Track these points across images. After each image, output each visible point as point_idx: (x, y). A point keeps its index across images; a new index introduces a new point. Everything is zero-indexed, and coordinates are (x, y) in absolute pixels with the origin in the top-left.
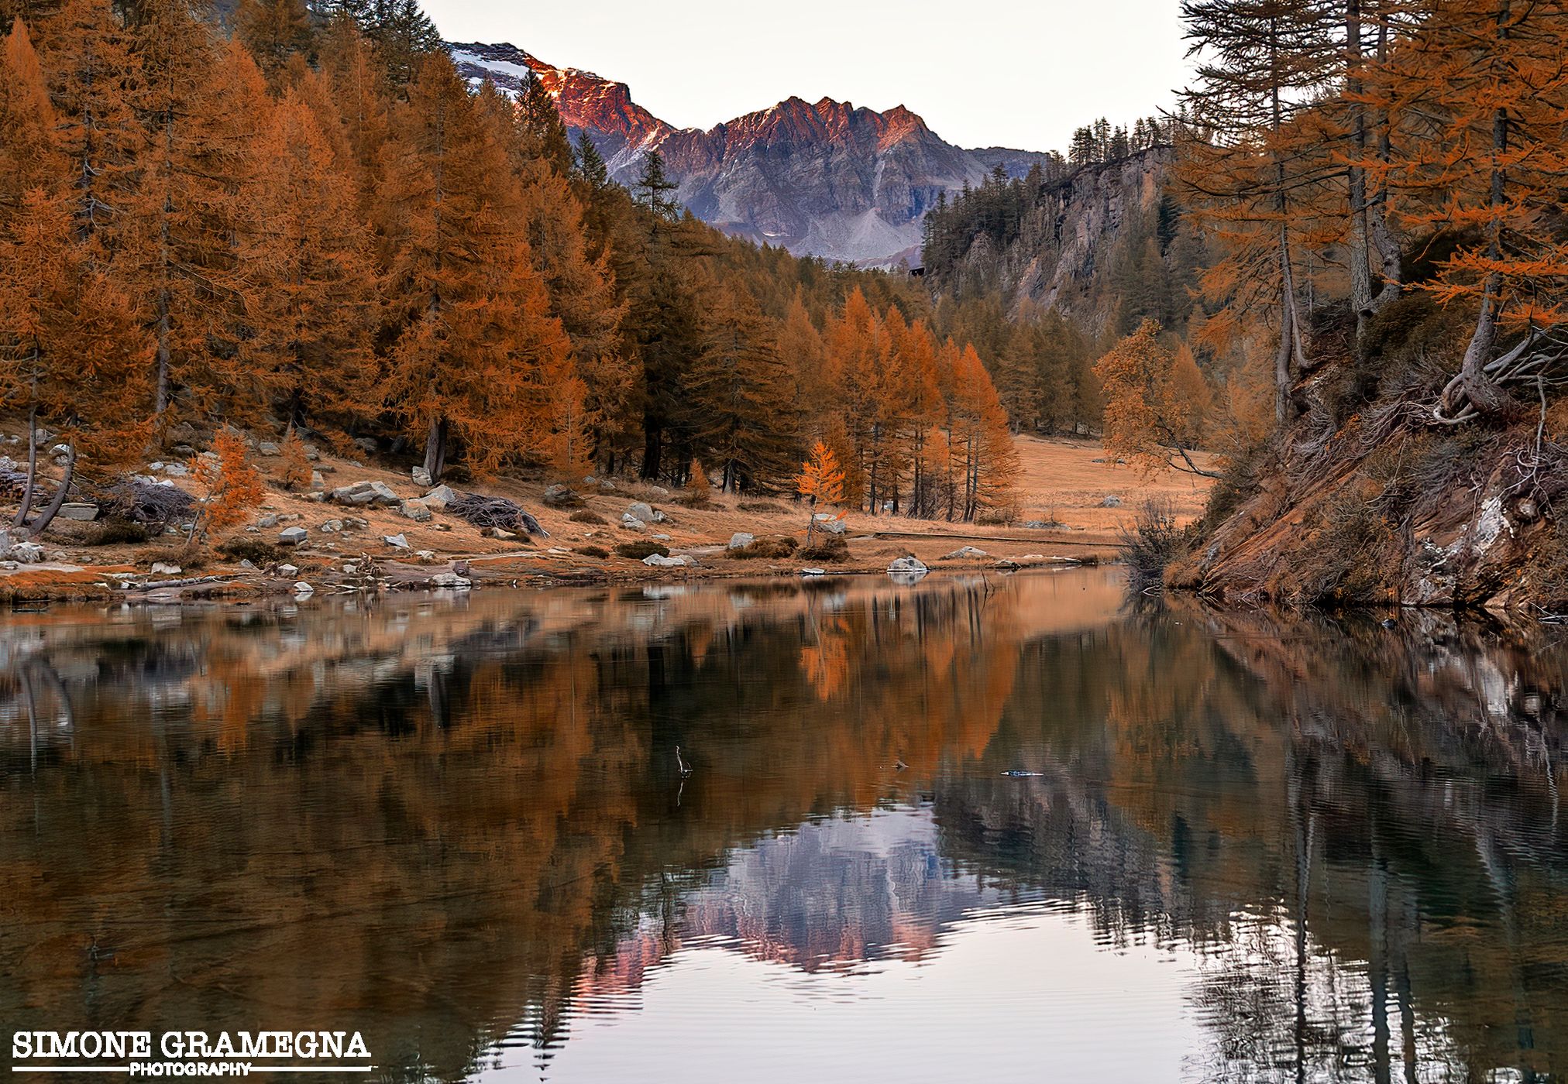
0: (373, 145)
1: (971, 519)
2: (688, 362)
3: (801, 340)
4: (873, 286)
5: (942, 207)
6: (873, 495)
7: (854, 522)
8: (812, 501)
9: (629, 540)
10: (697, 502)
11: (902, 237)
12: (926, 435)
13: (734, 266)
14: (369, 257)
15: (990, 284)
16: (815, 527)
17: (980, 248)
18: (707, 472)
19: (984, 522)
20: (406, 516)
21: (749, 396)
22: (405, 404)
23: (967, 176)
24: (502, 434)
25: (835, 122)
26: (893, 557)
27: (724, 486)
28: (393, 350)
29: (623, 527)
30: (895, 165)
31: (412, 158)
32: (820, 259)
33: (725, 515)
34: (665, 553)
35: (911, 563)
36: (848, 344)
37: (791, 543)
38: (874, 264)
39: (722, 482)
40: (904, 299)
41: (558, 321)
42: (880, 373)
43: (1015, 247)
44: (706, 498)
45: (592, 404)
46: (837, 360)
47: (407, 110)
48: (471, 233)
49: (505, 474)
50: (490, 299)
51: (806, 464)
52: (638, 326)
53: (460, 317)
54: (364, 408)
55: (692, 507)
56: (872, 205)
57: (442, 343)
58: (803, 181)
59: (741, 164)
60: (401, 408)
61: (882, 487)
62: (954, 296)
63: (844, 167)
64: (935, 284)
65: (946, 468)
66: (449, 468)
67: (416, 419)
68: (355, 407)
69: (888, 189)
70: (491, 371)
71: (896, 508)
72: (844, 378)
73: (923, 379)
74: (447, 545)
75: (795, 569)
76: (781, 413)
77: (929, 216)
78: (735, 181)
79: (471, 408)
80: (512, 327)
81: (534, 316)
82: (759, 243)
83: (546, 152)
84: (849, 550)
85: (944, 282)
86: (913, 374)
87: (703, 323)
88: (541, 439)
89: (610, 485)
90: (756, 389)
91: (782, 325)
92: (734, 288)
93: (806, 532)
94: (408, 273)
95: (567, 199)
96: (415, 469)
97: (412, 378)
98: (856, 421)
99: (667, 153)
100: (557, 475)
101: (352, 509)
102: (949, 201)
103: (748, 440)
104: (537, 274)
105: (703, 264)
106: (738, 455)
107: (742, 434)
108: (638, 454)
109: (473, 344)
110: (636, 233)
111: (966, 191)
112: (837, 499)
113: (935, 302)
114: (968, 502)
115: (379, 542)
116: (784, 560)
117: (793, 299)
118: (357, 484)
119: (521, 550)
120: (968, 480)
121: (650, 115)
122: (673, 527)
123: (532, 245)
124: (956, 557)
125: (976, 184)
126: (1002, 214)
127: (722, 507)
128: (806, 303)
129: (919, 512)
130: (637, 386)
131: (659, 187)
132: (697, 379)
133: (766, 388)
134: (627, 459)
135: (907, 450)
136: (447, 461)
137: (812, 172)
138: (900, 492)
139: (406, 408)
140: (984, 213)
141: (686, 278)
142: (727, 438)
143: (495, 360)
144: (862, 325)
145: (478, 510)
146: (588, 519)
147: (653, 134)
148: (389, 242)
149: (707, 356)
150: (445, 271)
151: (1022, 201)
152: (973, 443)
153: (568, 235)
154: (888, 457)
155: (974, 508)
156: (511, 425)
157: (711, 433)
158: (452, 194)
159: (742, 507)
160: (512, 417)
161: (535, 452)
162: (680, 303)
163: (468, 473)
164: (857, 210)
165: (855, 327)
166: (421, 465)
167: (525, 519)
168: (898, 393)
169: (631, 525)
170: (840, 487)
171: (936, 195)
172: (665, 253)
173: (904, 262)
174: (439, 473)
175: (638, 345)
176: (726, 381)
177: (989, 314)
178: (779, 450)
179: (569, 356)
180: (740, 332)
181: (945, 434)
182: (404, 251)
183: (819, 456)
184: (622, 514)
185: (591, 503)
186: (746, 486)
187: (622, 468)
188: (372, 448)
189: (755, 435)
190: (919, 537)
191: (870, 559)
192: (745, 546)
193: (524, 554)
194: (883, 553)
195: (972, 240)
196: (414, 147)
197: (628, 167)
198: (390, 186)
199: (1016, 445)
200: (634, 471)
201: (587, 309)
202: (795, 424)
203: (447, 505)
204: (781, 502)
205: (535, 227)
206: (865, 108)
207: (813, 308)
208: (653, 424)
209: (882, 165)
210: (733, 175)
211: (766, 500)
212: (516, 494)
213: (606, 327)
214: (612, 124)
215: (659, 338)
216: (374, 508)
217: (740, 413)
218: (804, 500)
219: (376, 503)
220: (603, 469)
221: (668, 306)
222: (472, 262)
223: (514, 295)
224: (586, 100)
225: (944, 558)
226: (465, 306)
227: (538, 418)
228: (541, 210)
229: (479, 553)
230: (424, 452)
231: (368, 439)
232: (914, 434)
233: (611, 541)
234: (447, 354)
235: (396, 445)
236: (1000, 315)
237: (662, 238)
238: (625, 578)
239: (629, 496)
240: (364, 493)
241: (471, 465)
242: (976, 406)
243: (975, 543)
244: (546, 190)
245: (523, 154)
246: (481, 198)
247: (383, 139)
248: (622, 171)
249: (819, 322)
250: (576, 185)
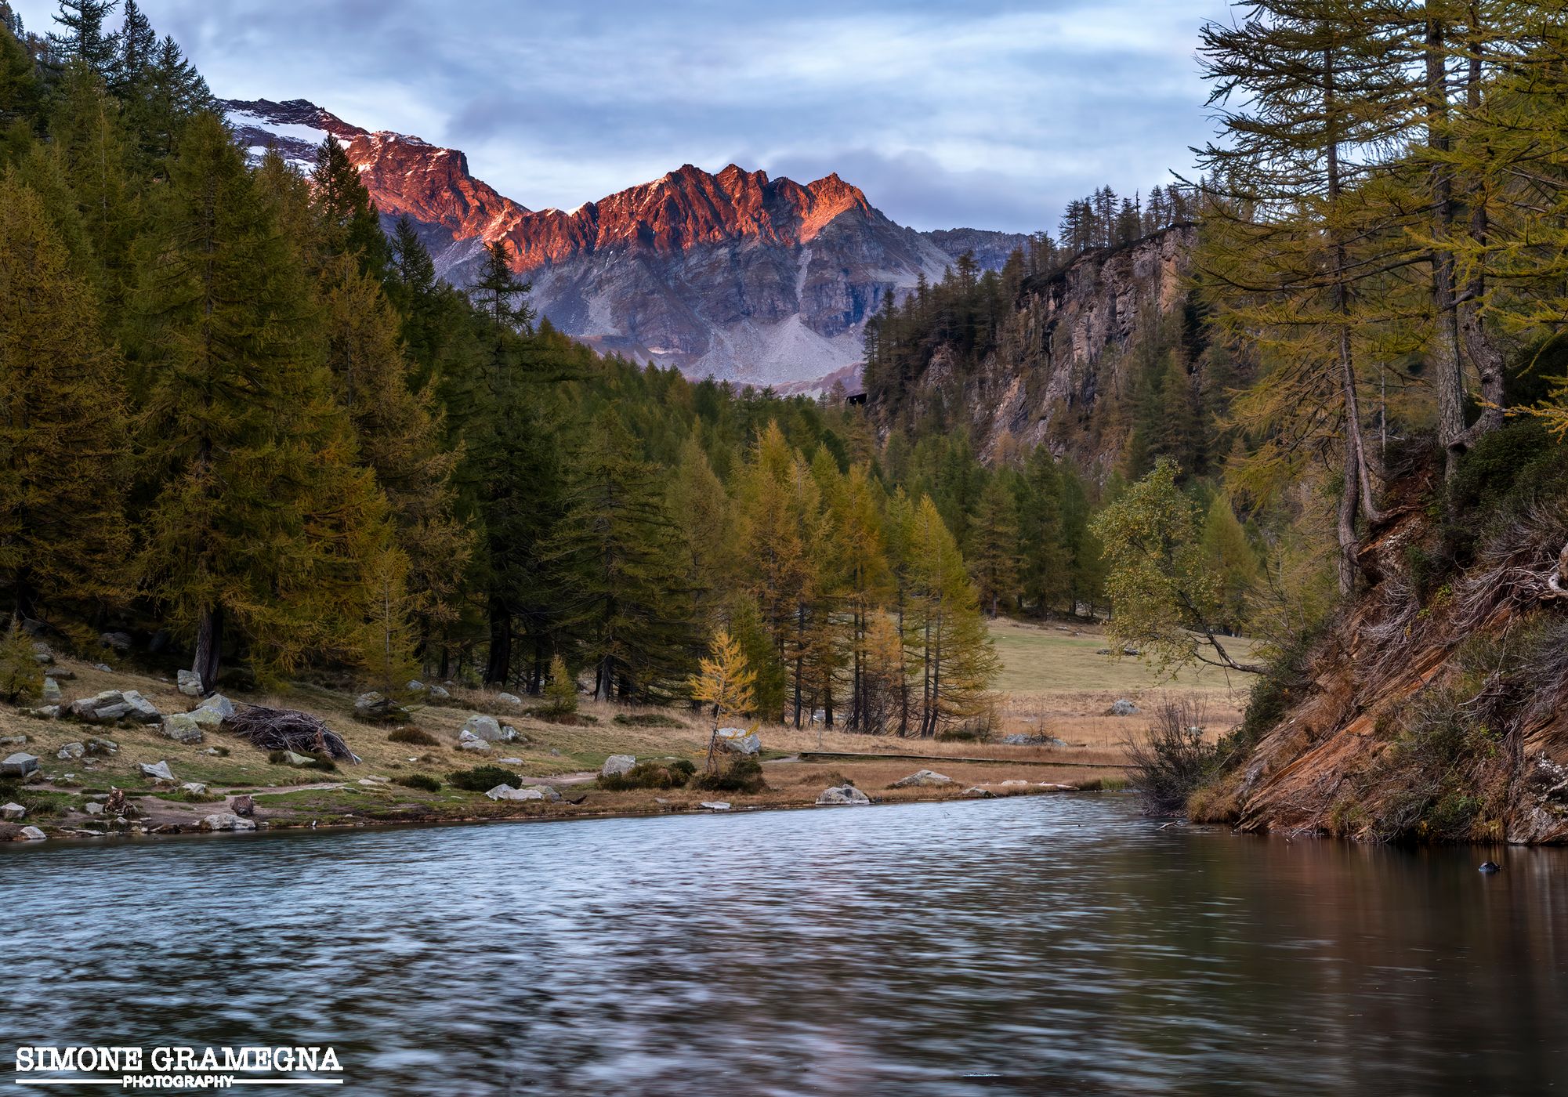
0: (120, 241)
1: (931, 732)
2: (545, 525)
3: (697, 494)
4: (798, 421)
5: (890, 310)
6: (798, 703)
7: (769, 738)
8: (715, 712)
9: (468, 765)
10: (560, 714)
11: (836, 351)
12: (869, 619)
13: (608, 394)
14: (117, 390)
15: (956, 414)
16: (720, 746)
17: (940, 364)
18: (573, 674)
19: (947, 737)
20: (169, 737)
21: (630, 570)
22: (165, 586)
23: (924, 269)
24: (296, 624)
25: (744, 198)
26: (823, 786)
27: (596, 693)
28: (149, 514)
29: (459, 749)
30: (825, 256)
31: (172, 255)
32: (725, 384)
33: (596, 729)
34: (516, 783)
35: (848, 793)
36: (762, 498)
37: (686, 768)
38: (798, 389)
39: (593, 687)
40: (839, 436)
41: (370, 472)
42: (805, 536)
43: (989, 366)
44: (572, 709)
45: (415, 582)
46: (747, 520)
47: (165, 191)
48: (253, 356)
49: (302, 679)
50: (279, 442)
51: (705, 662)
52: (478, 477)
53: (239, 468)
54: (113, 592)
55: (553, 721)
56: (796, 310)
57: (214, 503)
58: (703, 279)
59: (618, 256)
60: (162, 592)
61: (810, 690)
62: (908, 431)
63: (757, 258)
64: (882, 414)
65: (896, 665)
66: (224, 672)
67: (181, 605)
68: (102, 591)
69: (817, 288)
70: (282, 540)
71: (829, 722)
72: (756, 543)
73: (864, 543)
74: (223, 775)
75: (691, 803)
76: (672, 592)
77: (872, 323)
78: (609, 281)
79: (256, 590)
80: (308, 481)
81: (337, 465)
82: (643, 363)
83: (352, 242)
84: (765, 776)
85: (893, 412)
86: (851, 537)
87: (566, 472)
88: (349, 631)
89: (443, 692)
90: (638, 559)
91: (675, 475)
92: (608, 424)
93: (705, 753)
94: (169, 410)
95: (380, 310)
96: (182, 675)
97: (175, 551)
98: (773, 602)
99: (518, 243)
100: (371, 680)
101: (97, 728)
102: (899, 303)
103: (628, 628)
104: (341, 408)
105: (566, 391)
106: (615, 649)
107: (620, 621)
108: (481, 650)
109: (256, 505)
110: (475, 355)
111: (922, 289)
112: (748, 707)
113: (881, 439)
114: (927, 710)
115: (133, 772)
116: (677, 792)
117: (688, 438)
118: (103, 695)
119: (323, 780)
120: (927, 681)
121: (494, 193)
122: (528, 748)
123: (335, 369)
124: (910, 784)
125: (935, 279)
126: (971, 318)
127: (593, 721)
128: (706, 444)
129: (861, 725)
130: (478, 557)
131: (505, 290)
132: (558, 548)
133: (653, 558)
134: (466, 656)
135: (841, 640)
136: (226, 662)
137: (714, 267)
138: (836, 697)
139: (169, 592)
140: (946, 318)
141: (542, 411)
142: (600, 627)
143: (285, 525)
144: (780, 471)
145: (265, 727)
146: (413, 738)
147: (500, 219)
148: (143, 369)
149: (572, 516)
150: (217, 407)
151: (998, 301)
152: (934, 630)
153: (382, 356)
154: (818, 650)
155: (934, 719)
156: (309, 613)
157: (578, 620)
158: (225, 302)
159: (621, 721)
160: (308, 601)
161: (341, 648)
162: (535, 446)
163: (252, 678)
164: (775, 317)
165: (770, 475)
166: (189, 668)
167: (328, 739)
168: (830, 563)
169: (469, 745)
170: (751, 692)
171: (881, 295)
172: (513, 379)
173: (839, 386)
174: (212, 678)
175: (478, 503)
176: (598, 549)
177: (954, 455)
178: (670, 641)
179: (386, 520)
180: (614, 486)
181: (894, 618)
182: (163, 381)
183: (721, 650)
184: (459, 730)
185: (417, 716)
186: (626, 693)
187: (459, 669)
188: (124, 645)
189: (640, 623)
190: (861, 758)
191: (793, 788)
192: (624, 772)
193: (328, 787)
194: (812, 780)
195: (930, 354)
196: (174, 243)
197: (466, 263)
198: (144, 294)
199: (992, 632)
200: (476, 673)
201: (409, 455)
202: (691, 607)
203: (224, 721)
204: (672, 713)
205: (338, 346)
206: (785, 179)
207: (715, 450)
208: (501, 609)
209: (807, 256)
210: (608, 271)
211: (654, 711)
212: (316, 705)
213: (435, 479)
214: (444, 205)
215: (507, 492)
216: (127, 727)
217: (617, 592)
218: (704, 709)
219: (130, 719)
220: (434, 671)
221: (519, 450)
222: (254, 394)
223: (311, 438)
224: (409, 173)
225: (893, 787)
226: (248, 454)
227: (345, 603)
228: (346, 324)
229: (266, 785)
230: (193, 650)
231: (119, 635)
232: (852, 618)
233: (443, 767)
234: (222, 518)
235: (156, 641)
236: (969, 457)
237: (512, 360)
238: (462, 817)
239: (468, 707)
240: (114, 707)
241: (256, 668)
242: (935, 581)
243: (935, 765)
244: (353, 295)
245: (321, 248)
246: (264, 308)
247: (134, 231)
248: (458, 269)
249: (723, 469)
250: (391, 288)
